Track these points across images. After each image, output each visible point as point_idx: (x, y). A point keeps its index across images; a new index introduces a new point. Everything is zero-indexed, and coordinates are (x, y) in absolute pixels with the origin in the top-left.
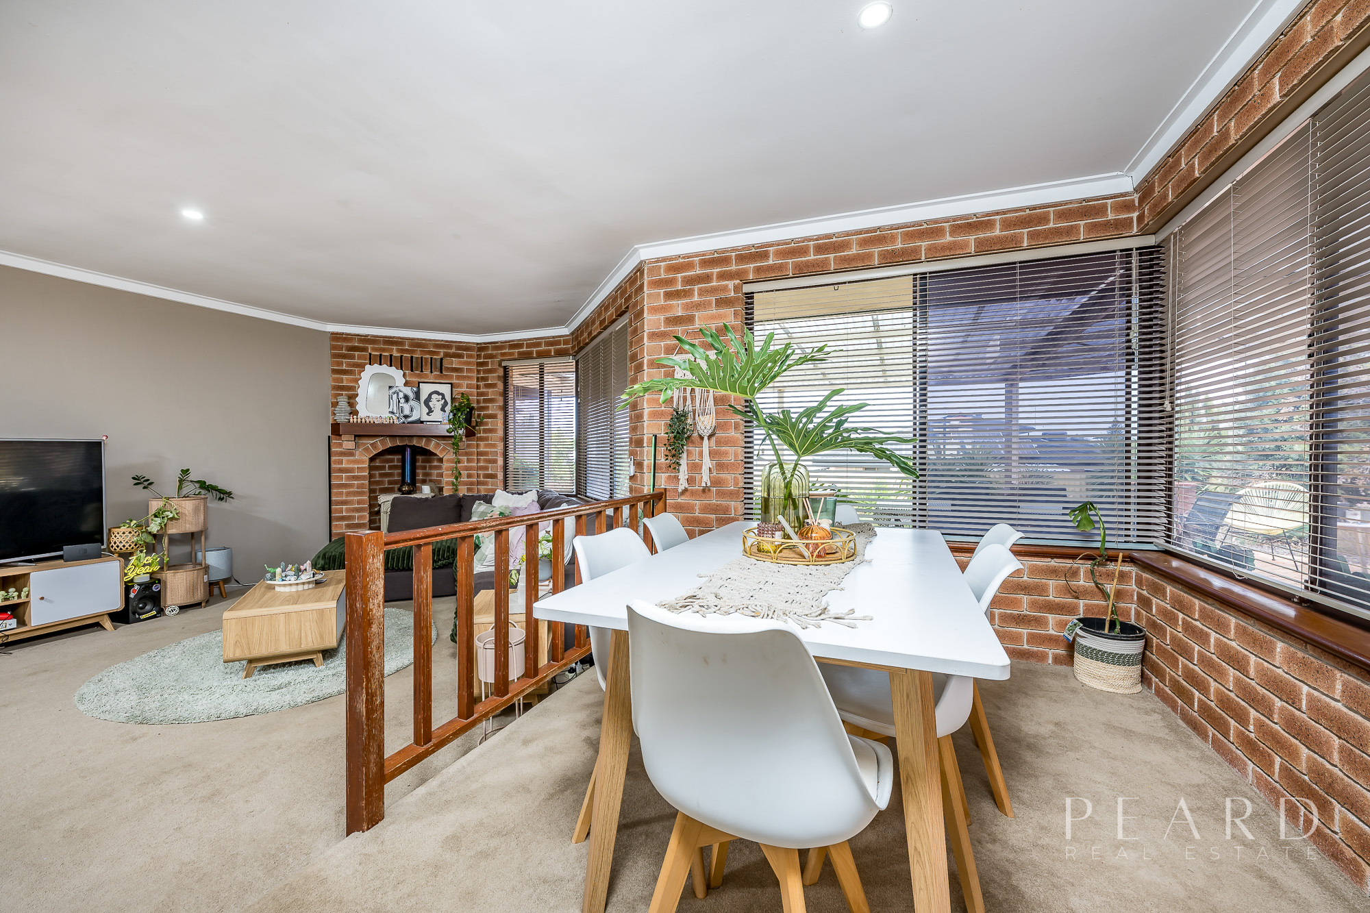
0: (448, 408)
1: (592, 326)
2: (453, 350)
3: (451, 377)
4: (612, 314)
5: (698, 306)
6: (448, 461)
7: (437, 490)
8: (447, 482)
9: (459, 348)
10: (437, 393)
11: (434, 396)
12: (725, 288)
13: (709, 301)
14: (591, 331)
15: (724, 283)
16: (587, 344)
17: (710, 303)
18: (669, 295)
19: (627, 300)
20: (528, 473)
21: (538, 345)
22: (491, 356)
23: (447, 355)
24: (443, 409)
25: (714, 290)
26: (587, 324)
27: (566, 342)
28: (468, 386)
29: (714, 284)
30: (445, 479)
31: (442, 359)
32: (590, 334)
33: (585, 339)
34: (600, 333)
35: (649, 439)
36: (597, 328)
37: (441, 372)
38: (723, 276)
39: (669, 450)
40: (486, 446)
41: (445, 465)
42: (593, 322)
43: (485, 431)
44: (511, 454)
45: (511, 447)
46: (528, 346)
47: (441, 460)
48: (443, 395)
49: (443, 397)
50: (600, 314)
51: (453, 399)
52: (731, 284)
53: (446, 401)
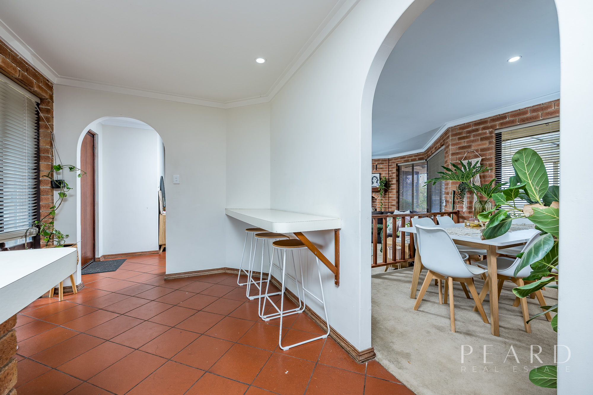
0: (379, 182)
1: (432, 149)
2: (380, 162)
3: (380, 171)
4: (439, 146)
5: (473, 141)
6: (378, 200)
7: (375, 210)
8: (378, 207)
9: (382, 161)
10: (375, 177)
11: (374, 178)
12: (485, 133)
13: (478, 139)
14: (432, 151)
15: (485, 131)
16: (431, 156)
17: (478, 140)
18: (460, 139)
19: (444, 140)
20: (407, 203)
21: (411, 157)
22: (394, 163)
23: (378, 164)
24: (377, 182)
25: (480, 134)
26: (430, 148)
27: (423, 155)
28: (386, 174)
29: (480, 132)
30: (377, 206)
31: (376, 165)
32: (431, 152)
33: (430, 154)
34: (435, 152)
35: (451, 192)
36: (434, 150)
37: (376, 170)
38: (484, 129)
39: (459, 196)
40: (392, 194)
41: (377, 201)
42: (433, 148)
43: (391, 189)
44: (401, 197)
45: (401, 195)
46: (408, 157)
47: (376, 199)
48: (377, 177)
49: (377, 178)
50: (435, 145)
51: (380, 179)
52: (487, 131)
53: (378, 180)
